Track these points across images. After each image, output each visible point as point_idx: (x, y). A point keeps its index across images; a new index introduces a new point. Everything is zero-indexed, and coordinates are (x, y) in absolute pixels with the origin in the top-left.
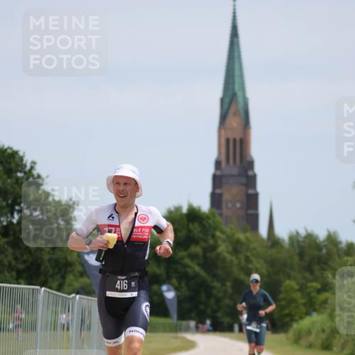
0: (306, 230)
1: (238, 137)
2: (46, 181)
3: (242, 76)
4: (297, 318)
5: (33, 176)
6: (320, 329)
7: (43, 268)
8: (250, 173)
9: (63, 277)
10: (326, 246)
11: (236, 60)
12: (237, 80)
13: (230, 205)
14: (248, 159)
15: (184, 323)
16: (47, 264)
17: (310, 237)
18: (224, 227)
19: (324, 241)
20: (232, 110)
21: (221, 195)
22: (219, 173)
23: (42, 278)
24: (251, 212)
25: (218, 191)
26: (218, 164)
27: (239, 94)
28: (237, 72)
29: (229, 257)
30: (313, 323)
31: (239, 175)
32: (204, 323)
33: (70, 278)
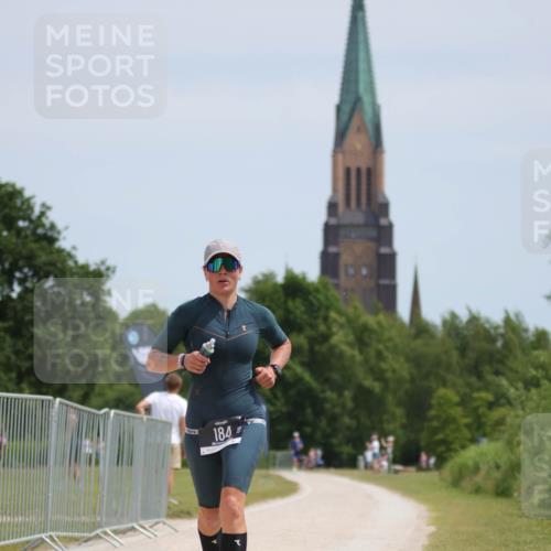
0: (470, 311)
1: (364, 166)
3: (370, 71)
4: (456, 446)
5: (43, 225)
6: (492, 464)
8: (383, 222)
10: (502, 335)
12: (362, 77)
13: (351, 271)
14: (381, 200)
15: (279, 454)
17: (475, 321)
18: (342, 306)
19: (500, 327)
20: (355, 123)
21: (337, 255)
22: (333, 221)
24: (384, 282)
25: (332, 249)
26: (332, 207)
27: (366, 99)
28: (362, 66)
29: (344, 348)
30: (482, 455)
31: (366, 224)
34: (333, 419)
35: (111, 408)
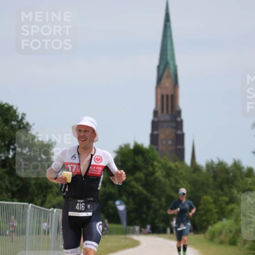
0: (218, 159)
1: (170, 94)
2: (33, 127)
3: (172, 50)
4: (212, 222)
5: (23, 124)
7: (30, 190)
8: (178, 119)
9: (45, 196)
10: (232, 171)
11: (169, 38)
12: (169, 52)
14: (177, 109)
15: (131, 228)
16: (34, 187)
17: (221, 165)
18: (159, 159)
19: (231, 167)
20: (166, 74)
21: (157, 136)
22: (156, 120)
23: (30, 197)
24: (179, 147)
25: (156, 133)
26: (155, 113)
27: (171, 62)
28: (169, 47)
29: (163, 179)
30: (224, 226)
31: (171, 121)
32: (145, 228)
33: (50, 197)
34: (156, 211)
35: (54, 208)
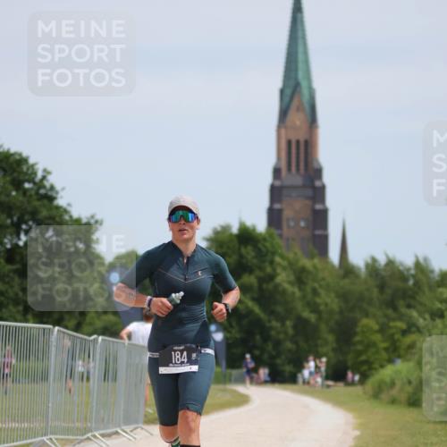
0: (387, 256)
1: (302, 139)
2: (61, 194)
3: (307, 64)
4: (376, 366)
6: (405, 380)
8: (318, 184)
10: (413, 276)
13: (292, 224)
14: (315, 166)
15: (234, 372)
17: (392, 265)
18: (285, 252)
21: (280, 211)
22: (277, 183)
24: (318, 232)
25: (277, 206)
26: (277, 172)
27: (304, 84)
29: (289, 288)
30: (397, 373)
31: (304, 186)
34: (278, 343)
35: (99, 335)
